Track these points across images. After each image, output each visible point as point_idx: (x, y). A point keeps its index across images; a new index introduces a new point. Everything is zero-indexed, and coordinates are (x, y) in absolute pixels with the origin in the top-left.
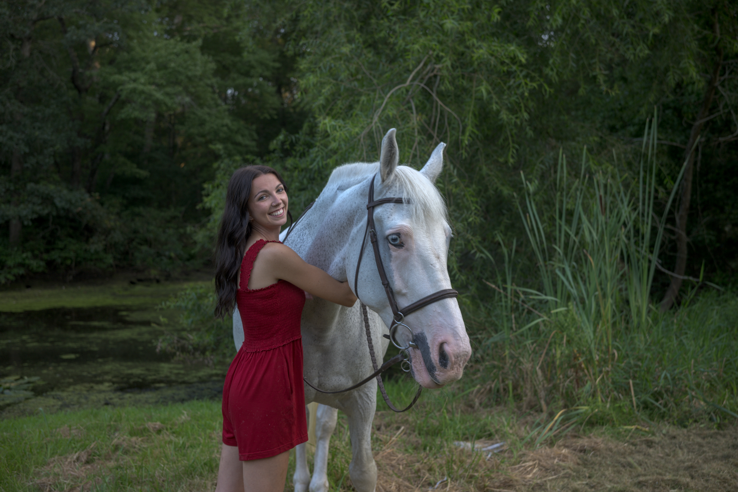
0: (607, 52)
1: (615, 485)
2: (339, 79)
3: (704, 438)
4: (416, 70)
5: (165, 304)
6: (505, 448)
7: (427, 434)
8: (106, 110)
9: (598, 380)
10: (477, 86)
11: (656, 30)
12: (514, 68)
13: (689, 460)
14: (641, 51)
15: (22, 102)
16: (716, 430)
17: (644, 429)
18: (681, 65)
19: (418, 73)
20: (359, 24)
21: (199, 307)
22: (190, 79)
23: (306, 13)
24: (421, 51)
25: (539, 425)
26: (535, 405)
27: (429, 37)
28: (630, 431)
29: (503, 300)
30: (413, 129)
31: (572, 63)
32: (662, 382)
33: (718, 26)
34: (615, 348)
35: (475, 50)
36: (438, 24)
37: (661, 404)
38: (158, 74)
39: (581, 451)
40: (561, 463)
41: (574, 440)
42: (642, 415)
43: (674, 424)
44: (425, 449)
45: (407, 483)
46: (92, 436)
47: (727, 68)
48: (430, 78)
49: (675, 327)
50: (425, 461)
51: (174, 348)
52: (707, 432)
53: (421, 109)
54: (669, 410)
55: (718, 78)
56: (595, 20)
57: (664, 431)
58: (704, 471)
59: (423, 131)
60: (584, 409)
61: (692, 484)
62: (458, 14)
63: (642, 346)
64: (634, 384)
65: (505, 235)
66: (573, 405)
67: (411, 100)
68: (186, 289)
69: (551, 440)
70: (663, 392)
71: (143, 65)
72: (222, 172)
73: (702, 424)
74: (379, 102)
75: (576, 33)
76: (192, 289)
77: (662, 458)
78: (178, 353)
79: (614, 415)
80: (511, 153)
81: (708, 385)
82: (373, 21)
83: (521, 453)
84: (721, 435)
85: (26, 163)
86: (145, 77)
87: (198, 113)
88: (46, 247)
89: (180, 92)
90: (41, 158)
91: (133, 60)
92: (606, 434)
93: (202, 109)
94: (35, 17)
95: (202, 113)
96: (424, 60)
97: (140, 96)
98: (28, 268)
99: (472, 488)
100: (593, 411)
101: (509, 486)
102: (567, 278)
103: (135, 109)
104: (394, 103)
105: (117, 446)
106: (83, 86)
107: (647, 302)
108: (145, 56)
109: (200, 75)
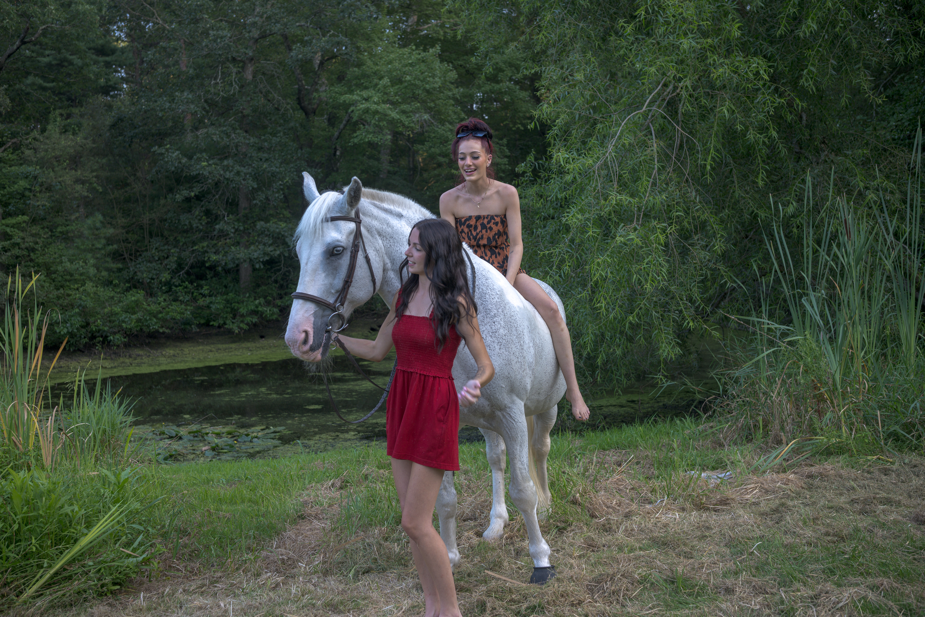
0: (873, 56)
4: (654, 93)
8: (336, 134)
9: (842, 411)
10: (720, 106)
14: (912, 51)
15: (246, 132)
17: (887, 459)
22: (428, 91)
24: (657, 73)
27: (666, 58)
28: (869, 460)
30: (652, 156)
37: (913, 436)
38: (392, 90)
39: (808, 477)
40: (783, 486)
41: (807, 468)
42: (889, 447)
48: (671, 99)
54: (920, 442)
57: (907, 461)
60: (821, 438)
64: (881, 415)
67: (650, 125)
69: (784, 468)
71: (376, 81)
74: (615, 130)
80: (760, 175)
83: (746, 477)
85: (254, 199)
86: (378, 94)
87: (439, 130)
88: (279, 292)
89: (418, 109)
90: (269, 193)
91: (365, 76)
92: (841, 462)
93: (443, 125)
94: (256, 36)
95: (444, 130)
96: (663, 82)
97: (374, 117)
98: (261, 315)
99: (688, 505)
100: (829, 440)
101: (726, 504)
102: (813, 307)
103: (368, 132)
104: (630, 131)
105: (366, 475)
106: (310, 107)
107: (916, 330)
108: (377, 70)
109: (440, 87)
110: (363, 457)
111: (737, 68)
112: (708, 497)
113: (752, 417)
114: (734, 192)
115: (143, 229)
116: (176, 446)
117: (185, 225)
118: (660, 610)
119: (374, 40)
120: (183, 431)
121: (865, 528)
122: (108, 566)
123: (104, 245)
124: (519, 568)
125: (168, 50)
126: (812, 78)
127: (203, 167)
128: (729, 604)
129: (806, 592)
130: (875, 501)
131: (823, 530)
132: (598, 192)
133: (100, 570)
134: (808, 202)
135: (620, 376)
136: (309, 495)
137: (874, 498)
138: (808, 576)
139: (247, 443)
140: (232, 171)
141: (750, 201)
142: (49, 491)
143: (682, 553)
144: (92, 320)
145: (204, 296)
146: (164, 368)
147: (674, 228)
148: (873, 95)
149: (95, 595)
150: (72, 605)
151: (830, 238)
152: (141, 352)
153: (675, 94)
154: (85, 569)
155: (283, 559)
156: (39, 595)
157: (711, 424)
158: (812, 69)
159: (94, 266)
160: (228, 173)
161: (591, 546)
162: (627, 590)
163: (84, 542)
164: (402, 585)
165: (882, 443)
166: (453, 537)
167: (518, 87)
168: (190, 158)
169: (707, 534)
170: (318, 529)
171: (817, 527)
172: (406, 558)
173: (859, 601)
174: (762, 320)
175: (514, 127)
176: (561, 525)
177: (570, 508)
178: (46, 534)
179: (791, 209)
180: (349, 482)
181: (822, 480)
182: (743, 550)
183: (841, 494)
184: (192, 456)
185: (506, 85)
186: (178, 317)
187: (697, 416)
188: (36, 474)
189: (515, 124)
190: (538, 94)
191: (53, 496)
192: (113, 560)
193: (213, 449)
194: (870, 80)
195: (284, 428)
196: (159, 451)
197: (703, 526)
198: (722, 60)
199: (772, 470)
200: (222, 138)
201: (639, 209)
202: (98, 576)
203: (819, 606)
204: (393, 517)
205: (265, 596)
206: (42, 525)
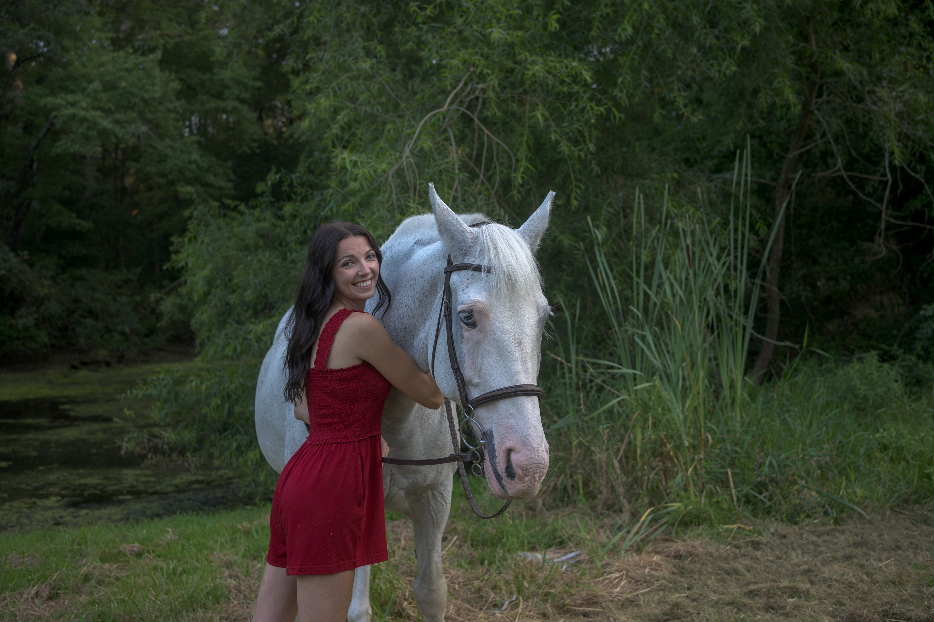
0: (687, 69)
1: (722, 597)
2: (358, 103)
3: (819, 536)
4: (455, 92)
5: (131, 392)
6: (582, 557)
7: (484, 544)
8: (34, 143)
9: (690, 470)
10: (530, 112)
11: (746, 42)
12: (576, 88)
13: (806, 563)
14: (727, 68)
16: (833, 526)
17: (748, 528)
18: (775, 85)
19: (456, 95)
20: (379, 34)
21: (176, 395)
22: (146, 102)
23: (311, 19)
24: (461, 67)
25: (620, 528)
26: (613, 505)
27: (470, 50)
28: (731, 531)
29: (567, 375)
30: (454, 165)
31: (645, 83)
32: (766, 469)
33: (813, 37)
34: (709, 432)
35: (529, 66)
36: (481, 33)
37: (765, 497)
38: (104, 96)
39: (675, 557)
40: (653, 573)
41: (667, 544)
42: (744, 511)
43: (782, 521)
44: (482, 563)
45: (468, 606)
46: (54, 565)
47: (825, 88)
48: (471, 101)
49: (776, 403)
50: (486, 578)
51: (145, 448)
52: (822, 529)
53: (461, 140)
54: (775, 504)
55: (814, 101)
56: (671, 30)
57: (772, 530)
58: (825, 575)
59: (464, 167)
60: (676, 505)
61: (813, 591)
62: (506, 22)
63: (738, 429)
64: (734, 475)
65: (566, 295)
66: (659, 503)
67: (449, 129)
68: (159, 372)
69: (638, 545)
70: (767, 481)
71: (84, 84)
72: (196, 222)
73: (815, 519)
74: (408, 131)
75: (648, 45)
76: (167, 372)
77: (772, 562)
78: (150, 455)
79: (711, 512)
80: (574, 194)
81: (819, 472)
82: (397, 29)
83: (604, 562)
84: (839, 531)
86: (87, 99)
87: (158, 146)
89: (134, 119)
91: (71, 78)
92: (704, 535)
95: (163, 146)
96: (464, 79)
97: (81, 124)
99: (549, 608)
100: (686, 508)
102: (648, 347)
103: (73, 142)
104: (427, 133)
105: (86, 575)
107: (742, 373)
108: (87, 73)
109: (160, 98)
111: (552, 68)
112: (570, 595)
126: (626, 88)
130: (779, 593)
132: (393, 205)
137: (776, 588)
148: (687, 112)
180: (61, 589)
181: (693, 561)
194: (684, 96)
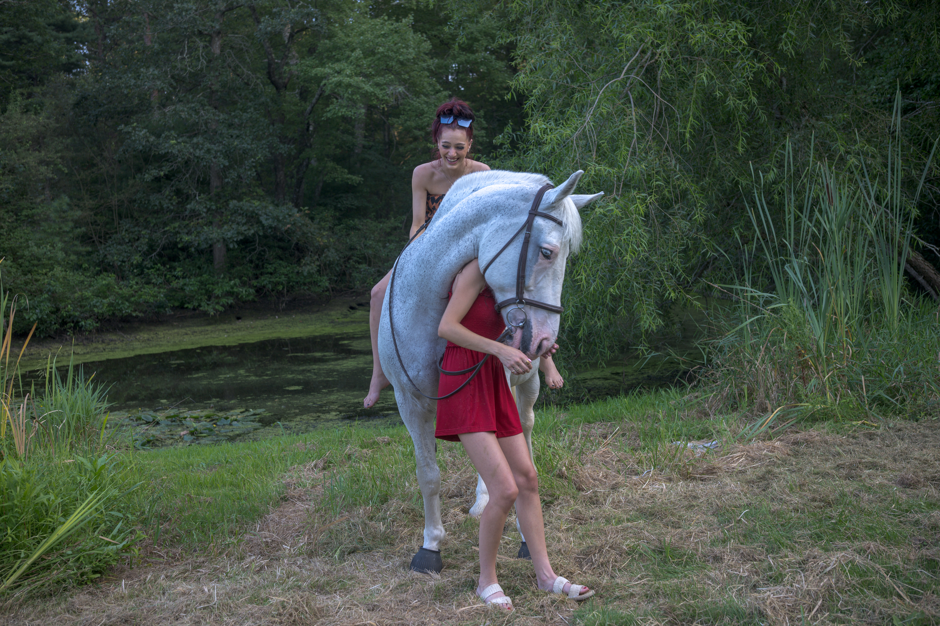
0: (853, 18)
3: (933, 430)
4: (632, 60)
8: (309, 108)
9: (827, 377)
10: (698, 73)
15: (216, 108)
17: (870, 424)
22: (402, 63)
24: (635, 40)
27: (644, 24)
28: (854, 426)
34: (848, 344)
37: (897, 400)
38: (365, 62)
39: (794, 444)
40: (769, 453)
41: (792, 435)
42: (874, 412)
43: (906, 418)
45: (615, 474)
46: (326, 448)
48: (650, 66)
57: (892, 425)
60: (806, 405)
64: (865, 380)
67: (629, 92)
70: (902, 387)
71: (348, 53)
73: (934, 416)
74: (593, 98)
80: (741, 142)
83: (732, 446)
85: (226, 177)
86: (350, 67)
87: (414, 103)
88: (254, 272)
89: (392, 81)
90: (241, 171)
91: (336, 48)
92: (826, 428)
93: (418, 98)
94: (223, 8)
95: (419, 102)
96: (640, 49)
97: (347, 90)
98: (237, 296)
99: (675, 475)
100: (814, 406)
101: (712, 473)
102: (796, 274)
103: (341, 106)
104: (608, 99)
105: (349, 455)
106: (280, 81)
107: (899, 295)
108: (349, 42)
109: (414, 58)
110: (346, 437)
111: (715, 33)
112: (694, 467)
113: (737, 386)
114: (715, 159)
115: (112, 211)
116: (154, 431)
117: (156, 205)
118: (649, 580)
119: (345, 11)
120: (160, 416)
121: (851, 493)
122: (87, 554)
123: (72, 228)
124: (506, 543)
125: (131, 24)
126: (791, 42)
127: (172, 145)
128: (717, 572)
129: (793, 558)
130: (861, 466)
131: (810, 497)
132: (577, 163)
133: (79, 558)
134: (789, 168)
135: (604, 348)
136: (291, 477)
137: (860, 463)
138: (796, 542)
139: (227, 427)
140: (202, 148)
141: (731, 169)
142: (24, 480)
143: (670, 523)
144: (62, 305)
145: (177, 278)
146: (138, 352)
147: (653, 198)
148: (853, 58)
149: (75, 585)
150: (51, 595)
151: (812, 205)
152: (114, 337)
153: (653, 61)
154: (64, 559)
155: (267, 542)
156: (17, 586)
157: (696, 394)
158: (791, 32)
159: (62, 249)
160: (198, 151)
161: (578, 518)
162: (616, 562)
163: (61, 530)
164: (388, 564)
165: (867, 408)
166: (438, 514)
167: (494, 57)
168: (158, 136)
169: (694, 503)
170: (301, 511)
171: (804, 493)
172: (392, 536)
173: (847, 564)
174: (745, 288)
175: (491, 98)
176: (548, 499)
177: (557, 482)
178: (22, 524)
179: (771, 176)
180: (331, 463)
181: (807, 446)
182: (731, 519)
183: (827, 460)
184: (171, 441)
185: (482, 55)
186: (151, 300)
187: (682, 386)
188: (9, 464)
189: (492, 94)
190: (513, 63)
191: (28, 485)
192: (92, 548)
193: (192, 434)
194: (849, 43)
195: (264, 410)
196: (137, 437)
197: (690, 496)
198: (700, 25)
199: (758, 438)
200: (191, 116)
201: (619, 179)
202: (77, 564)
203: (807, 571)
204: (378, 496)
205: (250, 579)
206: (17, 515)
